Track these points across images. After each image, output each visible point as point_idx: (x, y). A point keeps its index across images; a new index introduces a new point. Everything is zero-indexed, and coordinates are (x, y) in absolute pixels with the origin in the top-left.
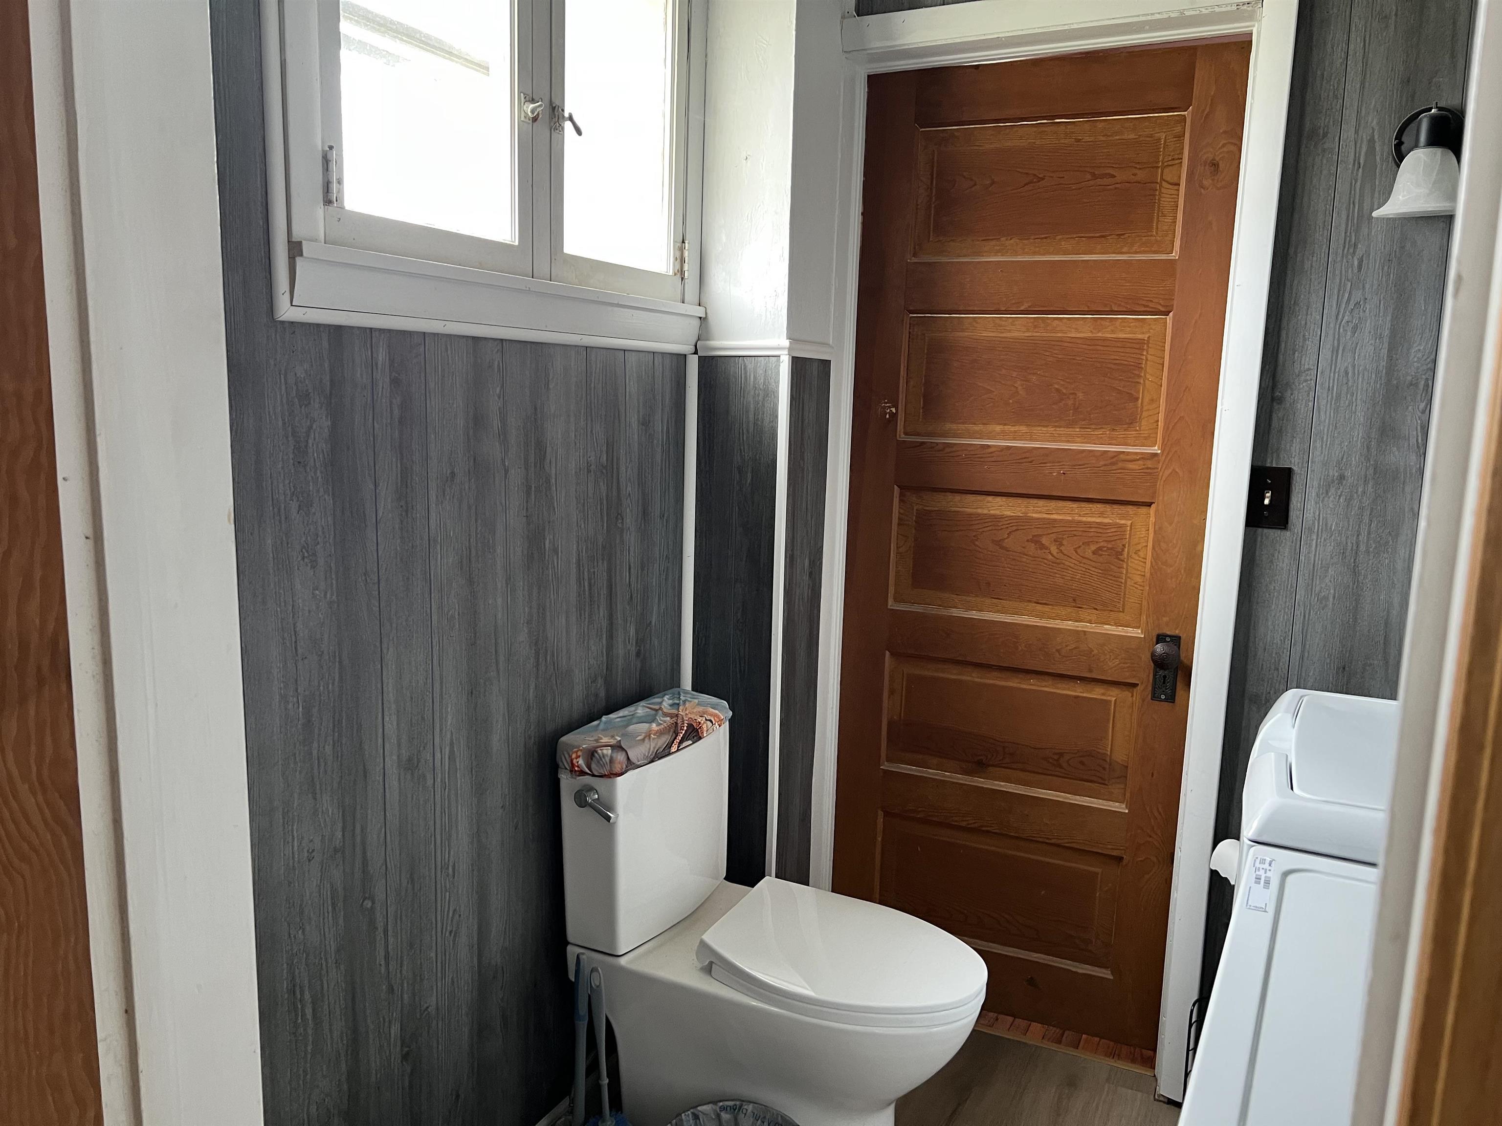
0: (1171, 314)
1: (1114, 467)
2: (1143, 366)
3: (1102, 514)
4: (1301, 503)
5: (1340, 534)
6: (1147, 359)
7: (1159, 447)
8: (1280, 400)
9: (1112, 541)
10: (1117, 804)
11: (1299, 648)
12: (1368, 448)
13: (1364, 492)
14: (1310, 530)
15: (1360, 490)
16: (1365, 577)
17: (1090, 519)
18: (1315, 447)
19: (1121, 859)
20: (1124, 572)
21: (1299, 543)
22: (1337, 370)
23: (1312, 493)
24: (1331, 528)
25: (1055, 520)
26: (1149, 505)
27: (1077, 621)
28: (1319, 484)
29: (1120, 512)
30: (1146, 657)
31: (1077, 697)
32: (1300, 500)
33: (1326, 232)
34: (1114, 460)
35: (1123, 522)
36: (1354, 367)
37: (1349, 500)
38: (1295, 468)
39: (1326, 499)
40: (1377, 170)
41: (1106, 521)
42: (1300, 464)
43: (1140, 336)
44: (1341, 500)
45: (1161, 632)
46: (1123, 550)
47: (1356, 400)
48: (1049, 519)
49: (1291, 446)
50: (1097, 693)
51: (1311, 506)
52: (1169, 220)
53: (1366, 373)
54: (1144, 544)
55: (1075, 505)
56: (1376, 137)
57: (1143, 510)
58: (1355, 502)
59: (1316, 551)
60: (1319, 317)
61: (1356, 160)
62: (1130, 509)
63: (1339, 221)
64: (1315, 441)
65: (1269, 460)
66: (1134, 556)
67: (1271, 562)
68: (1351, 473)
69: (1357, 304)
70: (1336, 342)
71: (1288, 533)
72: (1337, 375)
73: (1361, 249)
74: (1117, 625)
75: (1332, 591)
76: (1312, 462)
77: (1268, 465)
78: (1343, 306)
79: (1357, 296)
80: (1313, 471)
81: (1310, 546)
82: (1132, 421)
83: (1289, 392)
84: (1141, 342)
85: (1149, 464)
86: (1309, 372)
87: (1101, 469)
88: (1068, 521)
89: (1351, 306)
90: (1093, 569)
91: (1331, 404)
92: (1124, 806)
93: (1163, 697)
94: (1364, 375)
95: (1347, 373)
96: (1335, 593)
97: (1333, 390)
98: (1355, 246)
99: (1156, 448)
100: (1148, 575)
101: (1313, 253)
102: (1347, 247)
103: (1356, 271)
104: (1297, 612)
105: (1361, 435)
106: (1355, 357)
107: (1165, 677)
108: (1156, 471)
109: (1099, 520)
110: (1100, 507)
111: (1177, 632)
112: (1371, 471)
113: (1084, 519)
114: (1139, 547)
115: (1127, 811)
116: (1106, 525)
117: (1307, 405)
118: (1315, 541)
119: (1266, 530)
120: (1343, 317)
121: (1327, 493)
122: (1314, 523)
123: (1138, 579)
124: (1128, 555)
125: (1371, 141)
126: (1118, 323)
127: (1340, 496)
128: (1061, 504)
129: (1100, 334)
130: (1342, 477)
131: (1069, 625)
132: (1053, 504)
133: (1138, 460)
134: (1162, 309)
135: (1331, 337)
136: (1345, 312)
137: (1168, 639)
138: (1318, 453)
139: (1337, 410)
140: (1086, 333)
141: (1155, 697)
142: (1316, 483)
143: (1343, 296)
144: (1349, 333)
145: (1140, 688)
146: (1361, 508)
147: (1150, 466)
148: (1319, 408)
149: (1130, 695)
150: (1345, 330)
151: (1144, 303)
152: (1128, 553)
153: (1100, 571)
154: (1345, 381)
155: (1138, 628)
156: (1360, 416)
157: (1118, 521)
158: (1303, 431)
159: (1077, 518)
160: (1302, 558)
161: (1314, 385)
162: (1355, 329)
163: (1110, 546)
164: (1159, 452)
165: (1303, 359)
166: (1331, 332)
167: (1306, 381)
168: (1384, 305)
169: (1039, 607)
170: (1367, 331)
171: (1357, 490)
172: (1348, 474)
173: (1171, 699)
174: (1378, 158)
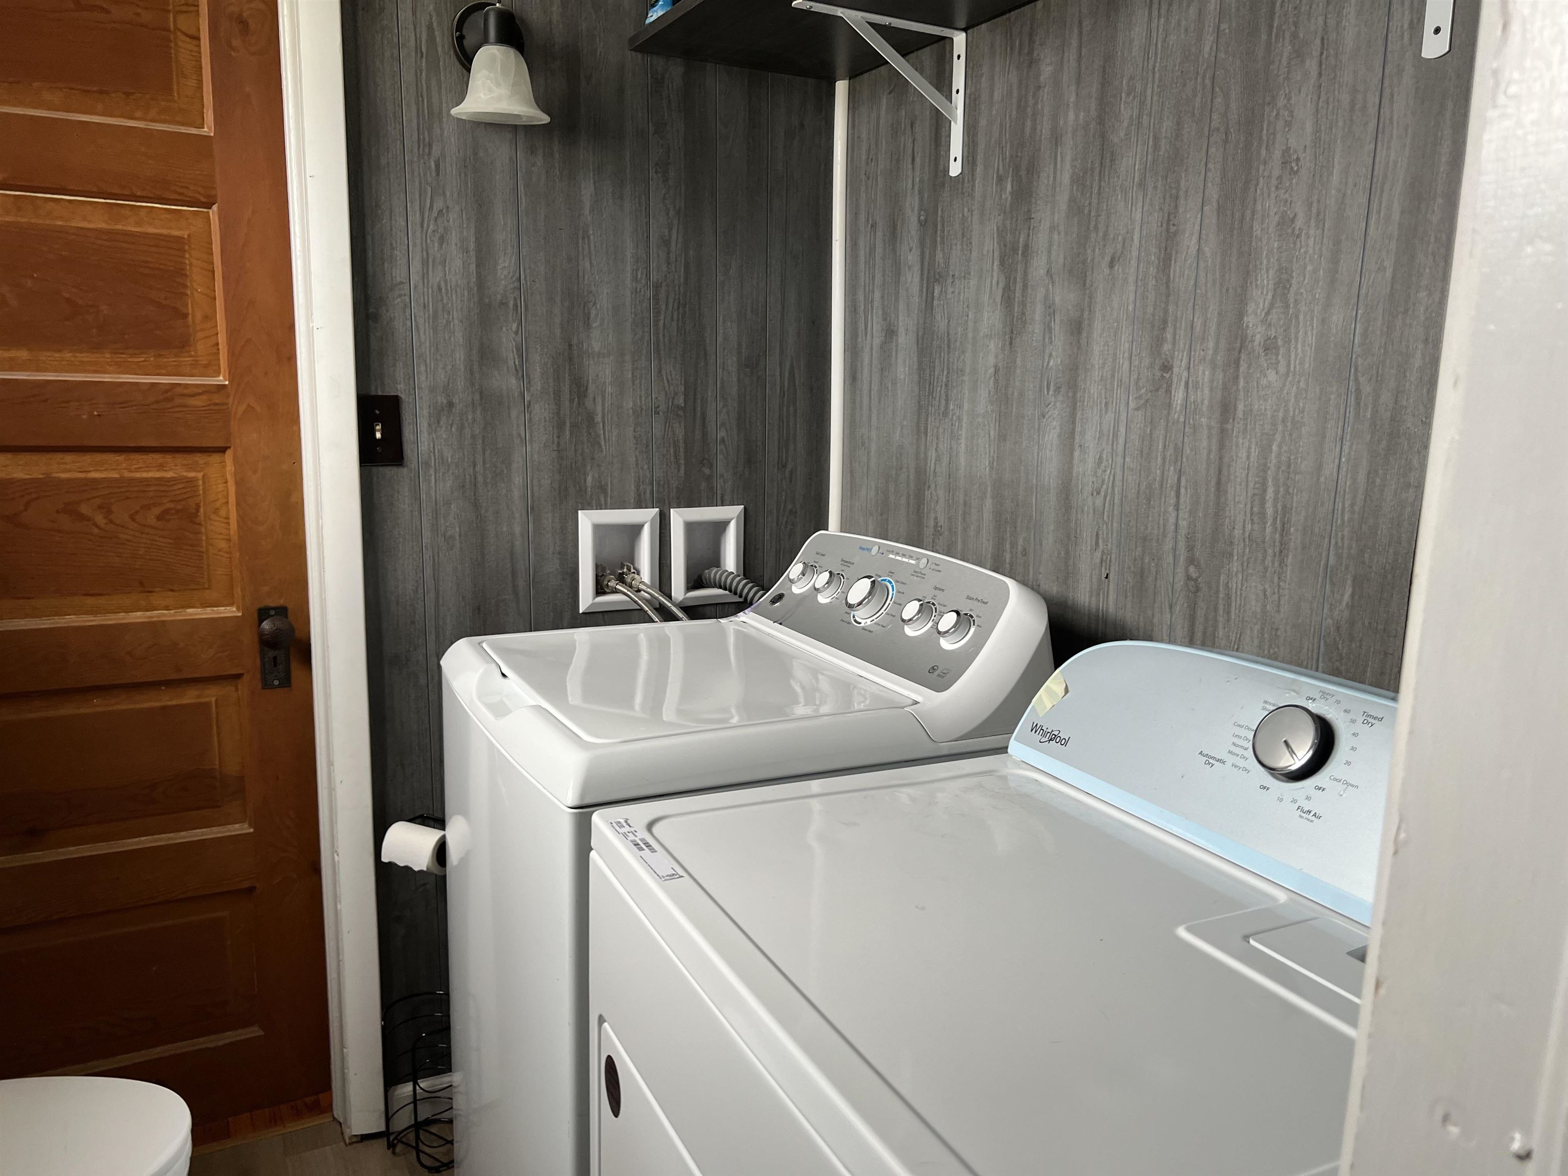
0: (215, 207)
1: (169, 405)
2: (188, 273)
3: (161, 467)
4: (413, 435)
5: (457, 466)
6: (191, 264)
7: (224, 377)
8: (376, 317)
9: (181, 500)
10: (237, 826)
11: (432, 595)
12: (472, 373)
13: (474, 420)
14: (427, 464)
15: (470, 417)
16: (487, 511)
17: (145, 475)
18: (419, 373)
19: (251, 890)
20: (204, 538)
21: (417, 480)
22: (430, 284)
23: (423, 423)
24: (447, 461)
25: (95, 480)
26: (223, 450)
27: (147, 610)
28: (429, 413)
29: (185, 462)
30: (248, 638)
31: (163, 708)
32: (412, 431)
33: (397, 125)
34: (169, 394)
35: (192, 474)
36: (446, 282)
37: (461, 429)
38: (403, 396)
39: (439, 429)
40: (441, 63)
41: (169, 475)
42: (407, 391)
43: (176, 233)
44: (453, 429)
45: (262, 605)
46: (198, 510)
47: (453, 318)
48: (85, 479)
49: (394, 371)
50: (190, 696)
51: (424, 437)
52: (192, 83)
53: (458, 290)
54: (224, 501)
55: (121, 458)
56: (435, 24)
57: (215, 458)
58: (467, 431)
59: (436, 488)
60: (404, 224)
61: (418, 48)
62: (200, 459)
63: (409, 115)
64: (418, 365)
65: (373, 388)
66: (213, 516)
67: (392, 504)
68: (460, 400)
69: (441, 211)
70: (425, 253)
71: (404, 471)
72: (430, 290)
73: (436, 150)
74: (204, 605)
75: (458, 529)
76: (419, 388)
77: (373, 393)
78: (427, 213)
79: (439, 204)
80: (421, 398)
81: (429, 482)
82: (183, 344)
83: (384, 308)
84: (179, 239)
85: (217, 399)
86: (401, 286)
87: (153, 407)
88: (116, 480)
89: (435, 213)
90: (161, 539)
91: (429, 323)
92: (246, 826)
93: (276, 683)
94: (456, 291)
95: (440, 289)
96: (460, 531)
97: (428, 306)
98: (430, 146)
99: (221, 378)
100: (235, 538)
101: (388, 148)
102: (421, 147)
103: (434, 174)
104: (426, 557)
105: (462, 358)
106: (445, 272)
107: (275, 658)
108: (225, 407)
109: (158, 475)
110: (157, 458)
111: (281, 602)
112: (477, 397)
113: (138, 475)
114: (218, 504)
115: (252, 830)
116: (169, 480)
117: (404, 325)
118: (433, 476)
119: (381, 469)
120: (428, 226)
121: (438, 422)
122: (430, 457)
123: (223, 545)
124: (205, 516)
125: (430, 28)
126: (143, 213)
127: (451, 426)
128: (99, 457)
129: (119, 227)
130: (451, 405)
131: (138, 617)
132: (88, 458)
133: (199, 394)
134: (203, 200)
135: (419, 248)
136: (429, 220)
137: (272, 612)
138: (423, 378)
139: (435, 330)
140: (99, 223)
141: (266, 685)
142: (425, 412)
143: (425, 201)
144: (436, 245)
145: (246, 678)
146: (473, 437)
147: (217, 401)
148: (417, 327)
149: (233, 688)
150: (431, 241)
151: (179, 190)
152: (205, 514)
153: (171, 541)
154: (439, 297)
155: (231, 605)
156: (459, 336)
157: (185, 474)
158: (404, 354)
159: (127, 474)
160: (423, 496)
161: (408, 300)
162: (442, 240)
163: (179, 507)
164: (227, 383)
165: (394, 272)
166: (418, 241)
167: (400, 296)
168: (466, 215)
169: (90, 601)
170: (453, 243)
171: (467, 418)
172: (456, 400)
173: (286, 682)
174: (440, 49)
